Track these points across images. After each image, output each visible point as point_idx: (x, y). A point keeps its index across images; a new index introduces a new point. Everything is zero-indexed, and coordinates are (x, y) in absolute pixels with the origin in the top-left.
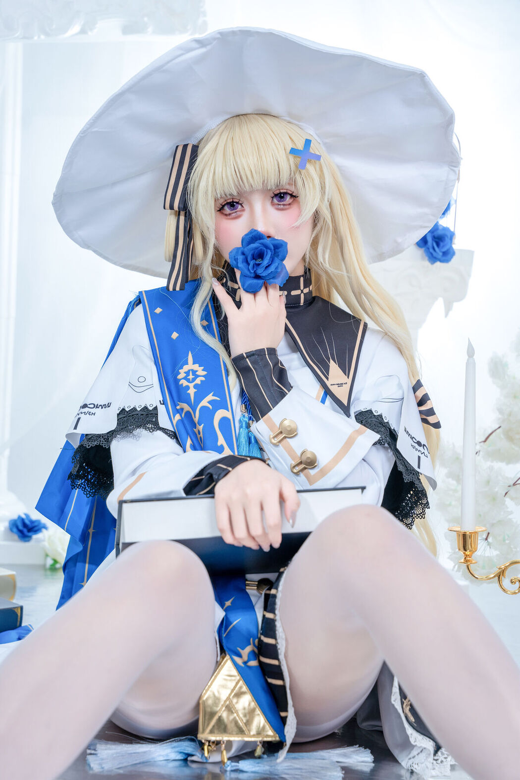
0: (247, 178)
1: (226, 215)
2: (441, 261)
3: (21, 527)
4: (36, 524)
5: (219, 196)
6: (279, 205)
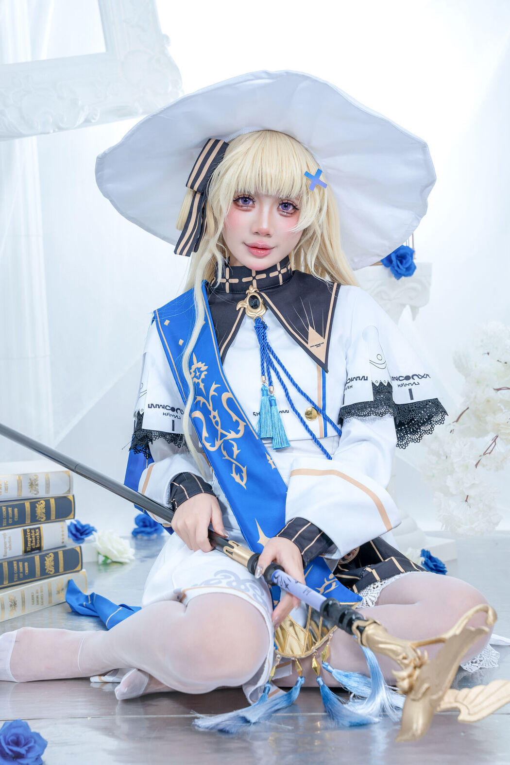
2: (405, 276)
6: (284, 212)
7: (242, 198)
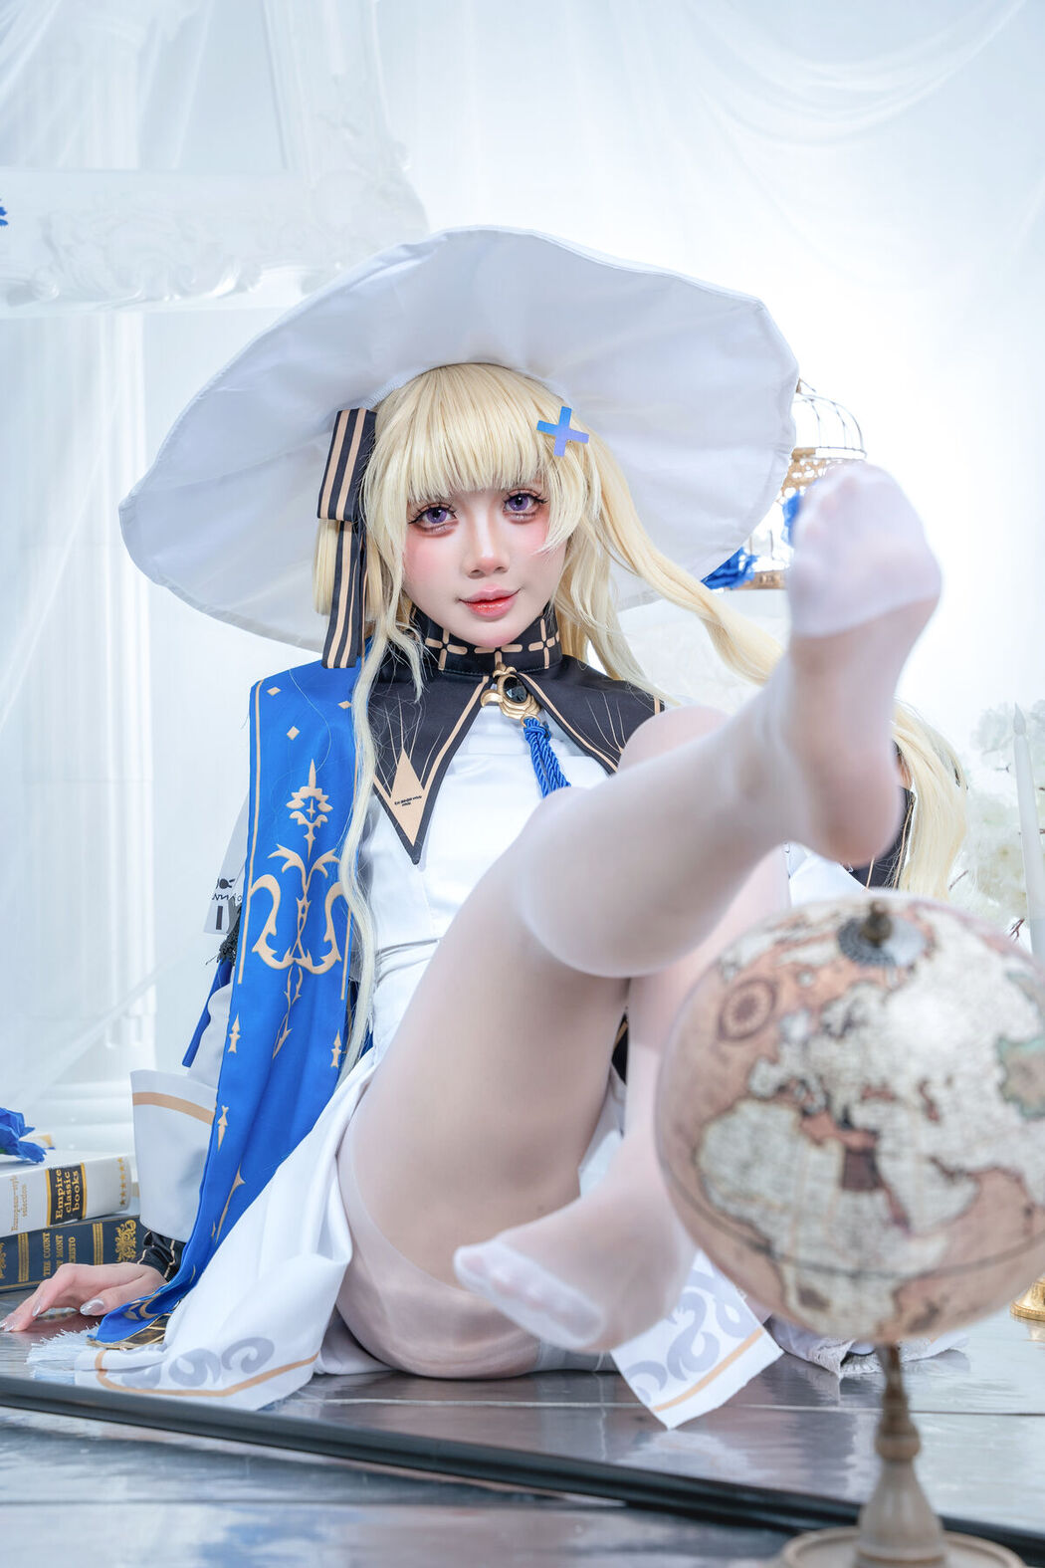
1: (425, 529)
5: (418, 498)
6: (517, 514)
7: (428, 512)
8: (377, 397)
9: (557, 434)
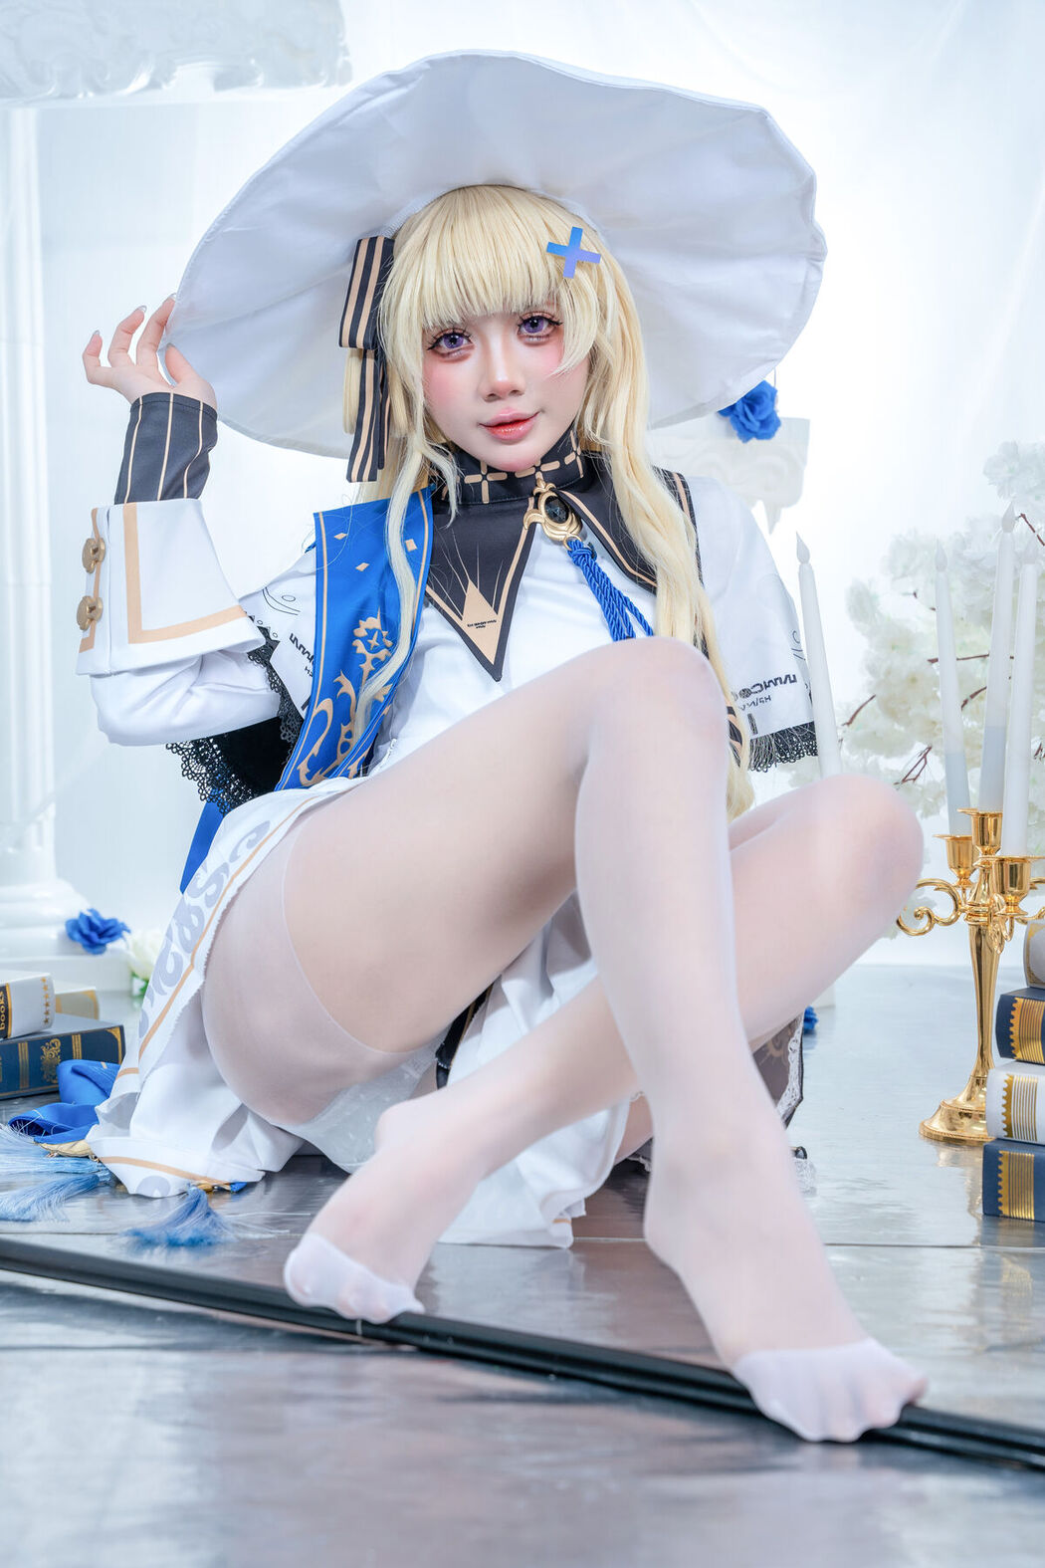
0: (477, 292)
1: (443, 355)
2: (759, 437)
3: (86, 931)
4: (110, 924)
5: (431, 324)
6: (530, 337)
8: (394, 224)
9: (568, 254)
